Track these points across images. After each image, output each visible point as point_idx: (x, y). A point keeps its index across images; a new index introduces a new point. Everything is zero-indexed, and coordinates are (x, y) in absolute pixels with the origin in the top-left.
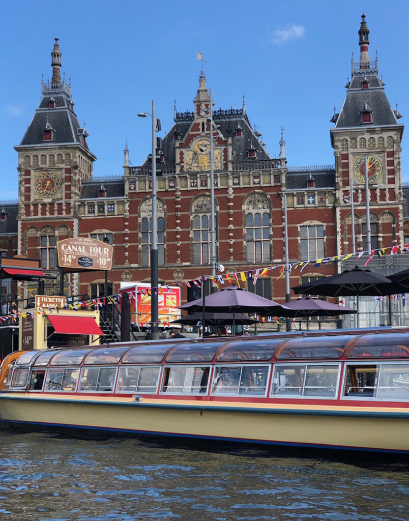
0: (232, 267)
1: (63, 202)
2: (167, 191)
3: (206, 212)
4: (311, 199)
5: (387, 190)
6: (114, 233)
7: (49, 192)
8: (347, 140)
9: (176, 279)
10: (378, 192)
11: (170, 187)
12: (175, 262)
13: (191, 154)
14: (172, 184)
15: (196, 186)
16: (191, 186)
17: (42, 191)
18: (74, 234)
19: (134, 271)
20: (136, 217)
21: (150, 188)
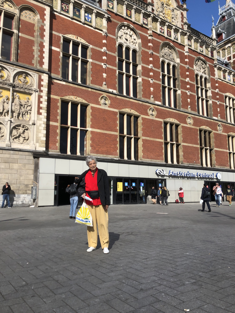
0: (190, 116)
2: (142, 26)
3: (170, 60)
4: (229, 77)
9: (150, 116)
11: (144, 23)
12: (149, 98)
13: (159, 3)
15: (163, 33)
16: (160, 31)
18: (45, 25)
19: (112, 97)
20: (114, 39)
21: (127, 15)
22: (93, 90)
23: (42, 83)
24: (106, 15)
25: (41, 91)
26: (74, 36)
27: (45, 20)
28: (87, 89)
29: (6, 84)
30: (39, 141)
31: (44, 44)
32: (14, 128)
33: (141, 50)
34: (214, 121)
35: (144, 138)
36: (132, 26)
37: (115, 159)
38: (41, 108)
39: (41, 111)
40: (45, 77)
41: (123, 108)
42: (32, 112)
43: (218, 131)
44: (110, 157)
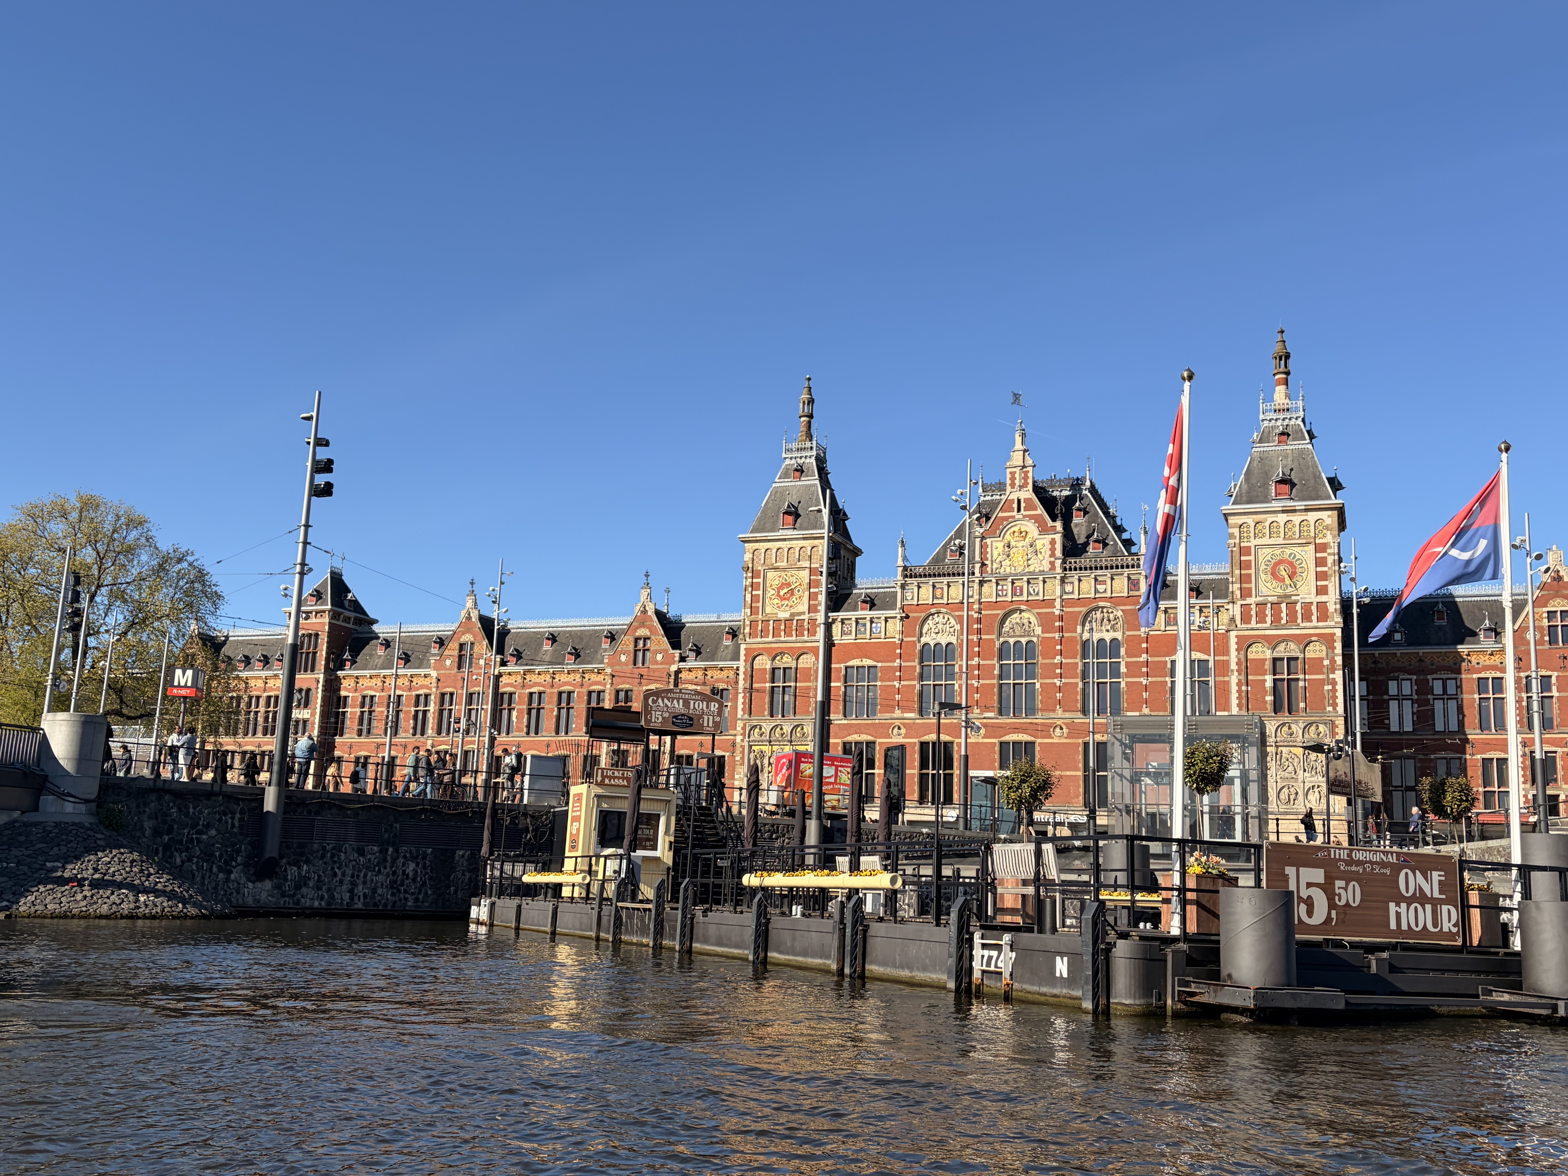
0: (1059, 722)
1: (806, 617)
5: (1315, 604)
6: (879, 665)
7: (786, 602)
8: (1248, 525)
9: (973, 738)
10: (1298, 607)
12: (972, 712)
13: (1000, 546)
15: (1006, 595)
16: (999, 595)
17: (776, 601)
19: (908, 724)
20: (915, 642)
21: (936, 597)
22: (880, 721)
24: (899, 616)
26: (859, 660)
28: (873, 721)
29: (785, 741)
33: (959, 641)
35: (959, 772)
36: (944, 610)
41: (926, 735)
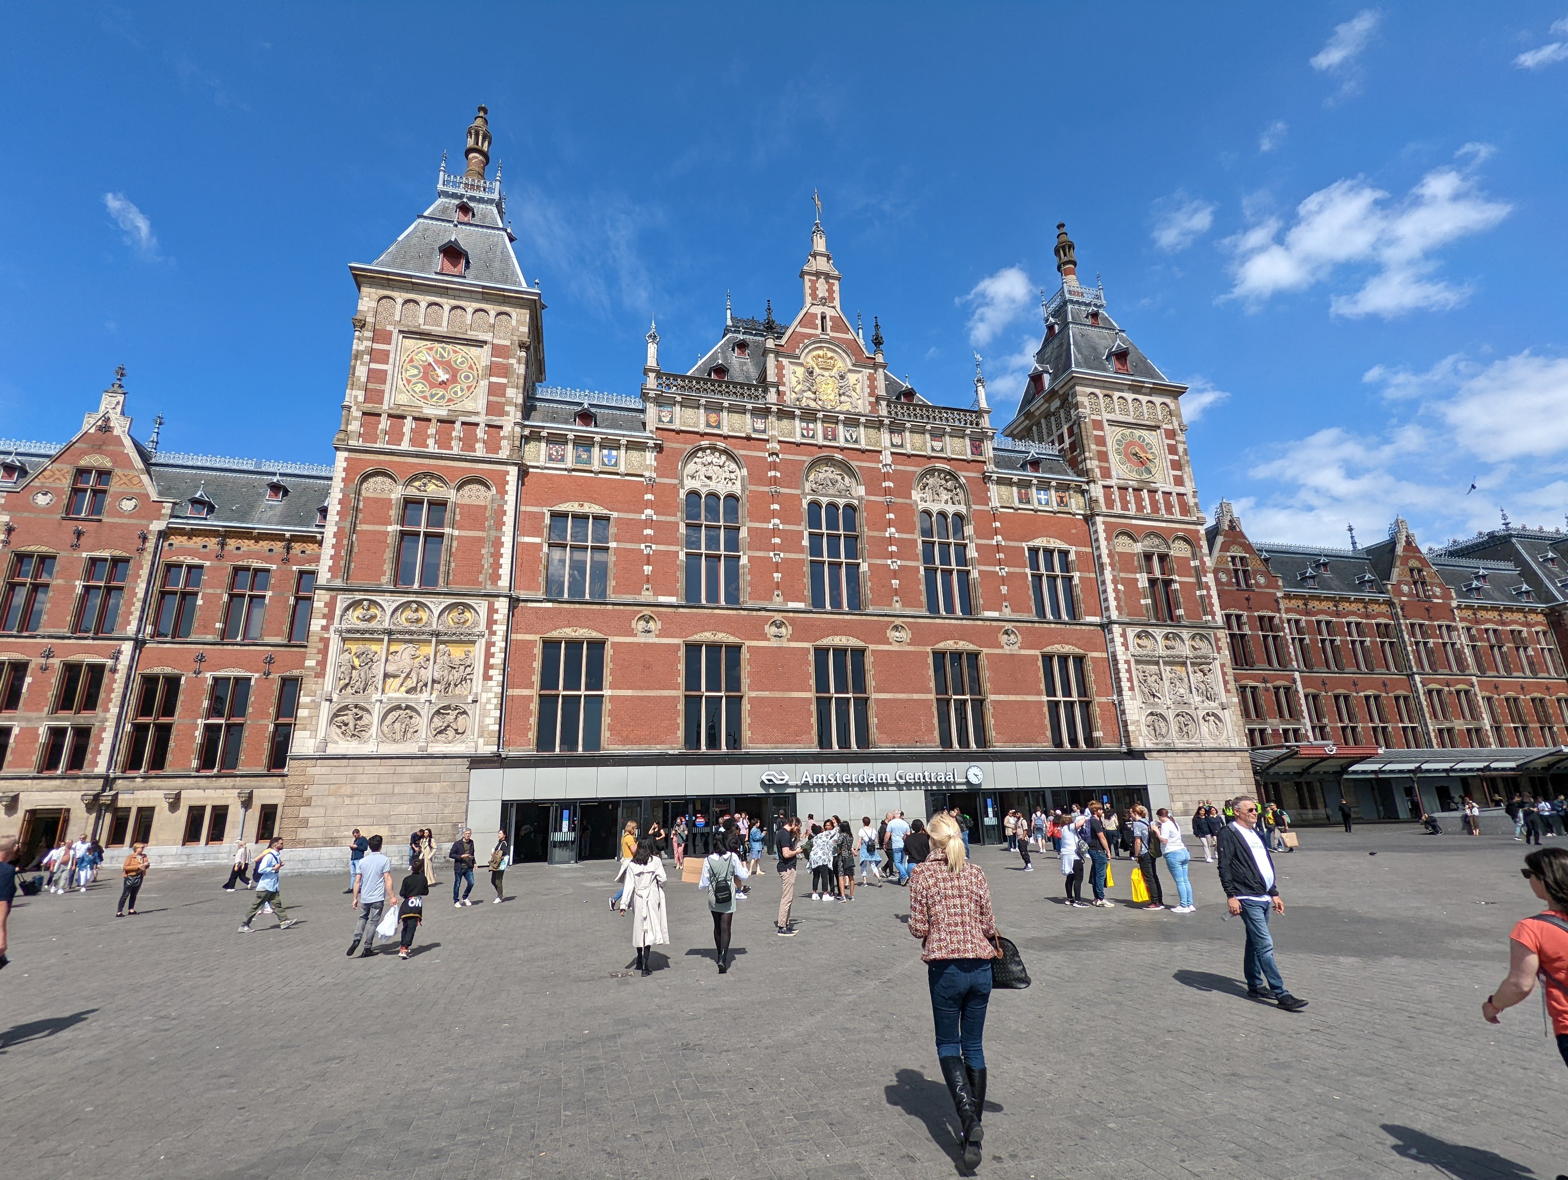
1: (482, 419)
2: (748, 438)
3: (836, 496)
4: (1043, 496)
5: (1174, 494)
6: (615, 515)
7: (441, 392)
8: (1096, 396)
9: (773, 639)
10: (1159, 496)
11: (755, 430)
12: (771, 599)
13: (800, 371)
14: (759, 425)
15: (813, 437)
16: (803, 436)
17: (419, 387)
18: (506, 502)
19: (665, 614)
20: (675, 486)
21: (708, 425)
22: (616, 607)
23: (496, 617)
24: (651, 443)
25: (494, 633)
26: (576, 504)
27: (506, 492)
28: (603, 607)
29: (423, 633)
30: (485, 735)
31: (503, 539)
32: (438, 712)
33: (747, 492)
34: (988, 623)
35: (754, 694)
36: (721, 445)
37: (671, 752)
38: (492, 667)
39: (491, 672)
40: (502, 605)
41: (696, 633)
42: (474, 677)
43: (1002, 647)
44: (656, 749)
